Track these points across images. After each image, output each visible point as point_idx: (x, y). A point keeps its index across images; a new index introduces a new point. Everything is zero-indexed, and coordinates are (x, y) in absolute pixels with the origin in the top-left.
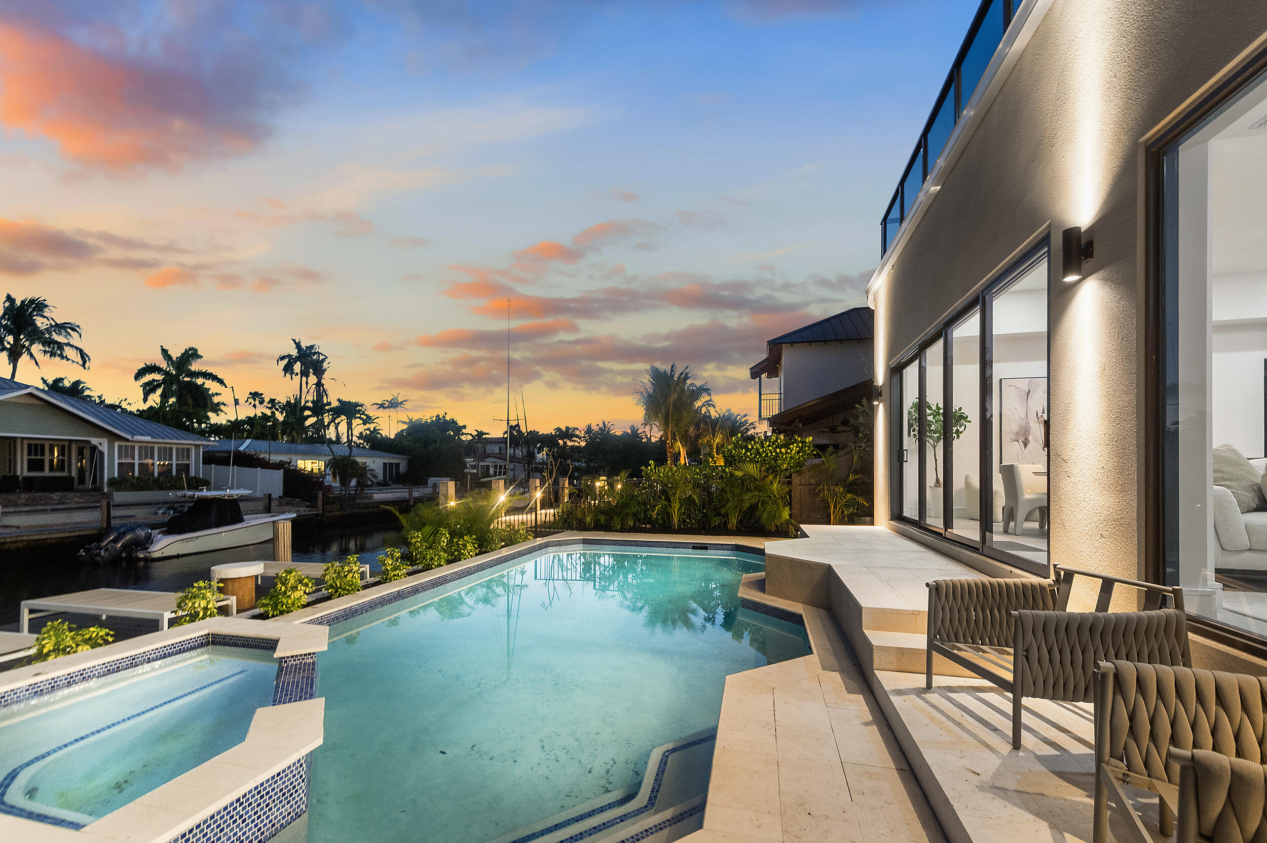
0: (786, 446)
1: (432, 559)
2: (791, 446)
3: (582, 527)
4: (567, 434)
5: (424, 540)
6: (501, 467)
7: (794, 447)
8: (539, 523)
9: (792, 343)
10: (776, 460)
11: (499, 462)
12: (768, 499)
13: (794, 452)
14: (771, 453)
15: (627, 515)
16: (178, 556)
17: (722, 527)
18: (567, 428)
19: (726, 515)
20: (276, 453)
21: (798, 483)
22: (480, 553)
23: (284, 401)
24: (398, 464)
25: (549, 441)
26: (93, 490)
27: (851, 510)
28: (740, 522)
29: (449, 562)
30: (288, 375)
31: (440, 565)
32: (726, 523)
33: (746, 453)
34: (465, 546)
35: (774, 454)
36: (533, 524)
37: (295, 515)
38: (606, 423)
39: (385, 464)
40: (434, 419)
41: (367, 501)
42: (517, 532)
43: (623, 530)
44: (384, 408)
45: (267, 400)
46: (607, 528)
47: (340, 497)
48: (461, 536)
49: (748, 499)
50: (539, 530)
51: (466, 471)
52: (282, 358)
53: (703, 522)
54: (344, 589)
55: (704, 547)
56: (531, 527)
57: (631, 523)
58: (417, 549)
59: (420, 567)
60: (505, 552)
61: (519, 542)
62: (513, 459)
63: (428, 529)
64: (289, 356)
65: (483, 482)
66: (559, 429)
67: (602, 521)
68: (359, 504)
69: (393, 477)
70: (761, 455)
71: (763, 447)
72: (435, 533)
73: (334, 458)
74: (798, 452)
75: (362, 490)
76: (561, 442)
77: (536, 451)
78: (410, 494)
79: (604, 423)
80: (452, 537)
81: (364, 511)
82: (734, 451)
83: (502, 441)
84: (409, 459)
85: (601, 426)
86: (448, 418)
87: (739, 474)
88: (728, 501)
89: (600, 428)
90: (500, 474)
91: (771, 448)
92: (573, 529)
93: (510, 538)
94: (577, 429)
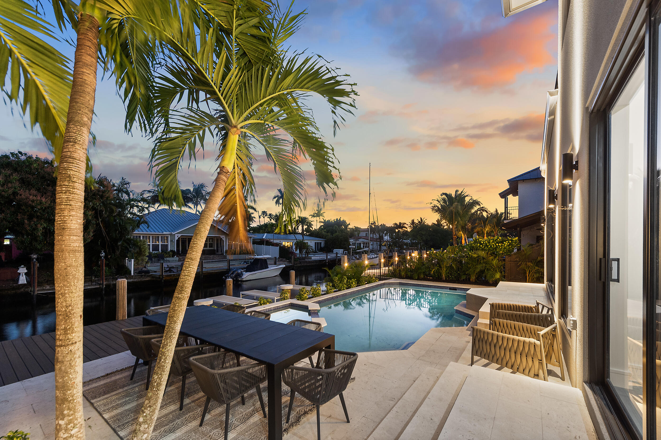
0: (502, 242)
1: (341, 287)
2: (504, 242)
3: (401, 277)
4: (401, 226)
5: (338, 280)
6: (366, 243)
7: (506, 243)
8: (381, 274)
9: (523, 180)
10: (496, 249)
11: (366, 241)
12: (491, 268)
13: (506, 245)
14: (494, 246)
15: (421, 273)
16: (250, 280)
17: (468, 280)
18: (400, 223)
19: (469, 275)
20: (275, 239)
21: (509, 260)
22: (358, 286)
23: (274, 214)
24: (321, 243)
25: (390, 230)
26: (221, 254)
27: (538, 275)
28: (477, 278)
29: (347, 289)
30: (277, 205)
31: (344, 289)
32: (469, 279)
33: (480, 245)
34: (352, 283)
35: (495, 246)
36: (379, 275)
37: (284, 266)
38: (423, 219)
39: (315, 243)
40: (335, 220)
41: (310, 260)
42: (372, 278)
43: (419, 279)
44: (315, 217)
45: (268, 214)
46: (411, 278)
47: (299, 258)
48: (351, 279)
49: (479, 268)
50: (381, 277)
51: (350, 247)
52: (275, 198)
53: (458, 277)
54: (317, 295)
55: (455, 289)
56: (378, 276)
57: (422, 276)
58: (336, 283)
59: (337, 290)
60: (367, 286)
61: (372, 282)
62: (372, 239)
63: (339, 276)
64: (278, 196)
65: (358, 252)
66: (396, 224)
67: (409, 275)
68: (306, 261)
69: (320, 249)
70: (488, 247)
71: (489, 243)
72: (342, 277)
73: (297, 242)
74: (509, 245)
75: (308, 255)
76: (397, 230)
77: (384, 235)
78: (327, 257)
79: (421, 219)
80: (348, 279)
81: (308, 264)
82: (473, 245)
83: (366, 230)
84: (325, 241)
85: (420, 220)
86: (341, 220)
87: (475, 256)
88: (470, 268)
89: (419, 222)
90: (366, 247)
91: (493, 243)
92: (396, 278)
93: (370, 280)
94: (406, 224)
